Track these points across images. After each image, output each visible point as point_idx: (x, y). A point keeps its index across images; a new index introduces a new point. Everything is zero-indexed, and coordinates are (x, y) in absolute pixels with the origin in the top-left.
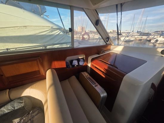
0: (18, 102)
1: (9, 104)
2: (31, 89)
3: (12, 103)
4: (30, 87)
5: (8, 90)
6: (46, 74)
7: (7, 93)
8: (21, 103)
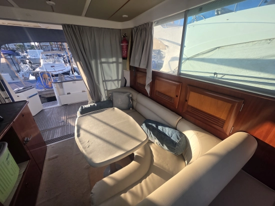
0: (177, 135)
1: (172, 129)
2: (195, 135)
3: (174, 130)
4: (197, 132)
5: (181, 118)
6: (230, 134)
7: (179, 119)
8: (178, 138)
